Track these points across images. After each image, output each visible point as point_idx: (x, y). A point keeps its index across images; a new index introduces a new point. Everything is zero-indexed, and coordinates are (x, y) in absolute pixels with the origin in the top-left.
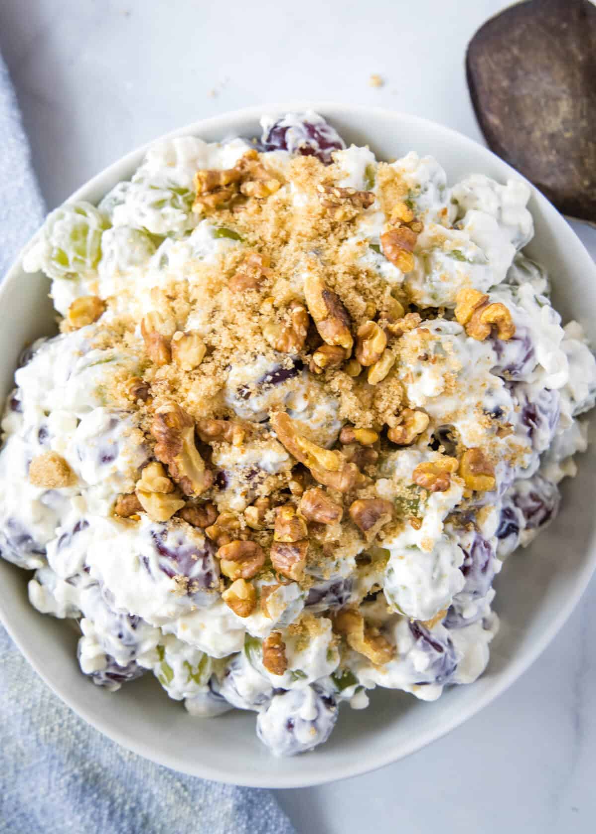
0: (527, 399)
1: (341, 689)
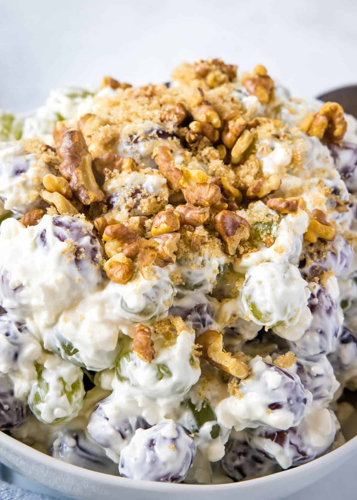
1: (200, 424)
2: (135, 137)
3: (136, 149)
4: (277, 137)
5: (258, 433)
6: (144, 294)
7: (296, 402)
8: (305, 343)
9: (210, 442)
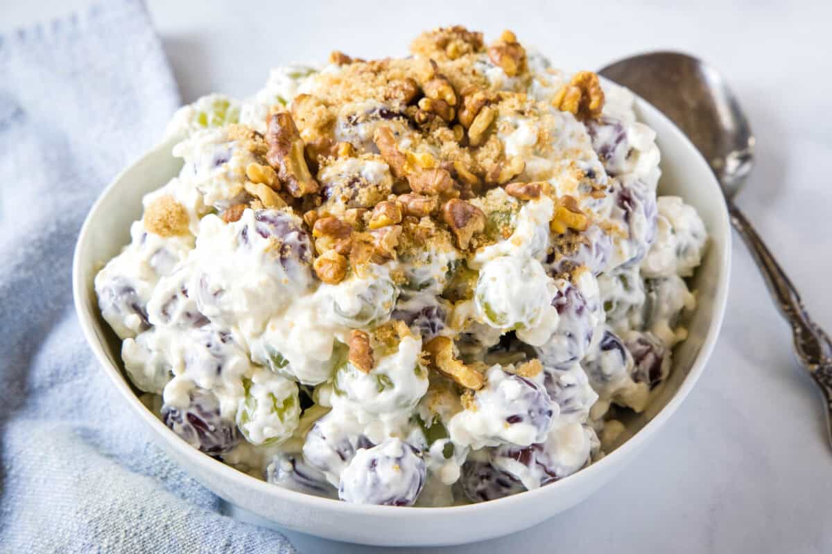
0: (622, 185)
1: (430, 442)
2: (354, 118)
3: (355, 132)
4: (522, 113)
5: (500, 452)
6: (359, 296)
7: (538, 414)
8: (552, 349)
9: (442, 462)
